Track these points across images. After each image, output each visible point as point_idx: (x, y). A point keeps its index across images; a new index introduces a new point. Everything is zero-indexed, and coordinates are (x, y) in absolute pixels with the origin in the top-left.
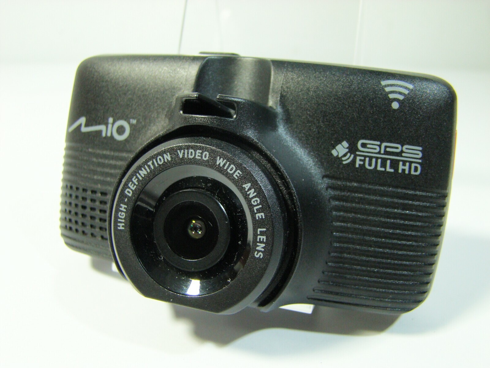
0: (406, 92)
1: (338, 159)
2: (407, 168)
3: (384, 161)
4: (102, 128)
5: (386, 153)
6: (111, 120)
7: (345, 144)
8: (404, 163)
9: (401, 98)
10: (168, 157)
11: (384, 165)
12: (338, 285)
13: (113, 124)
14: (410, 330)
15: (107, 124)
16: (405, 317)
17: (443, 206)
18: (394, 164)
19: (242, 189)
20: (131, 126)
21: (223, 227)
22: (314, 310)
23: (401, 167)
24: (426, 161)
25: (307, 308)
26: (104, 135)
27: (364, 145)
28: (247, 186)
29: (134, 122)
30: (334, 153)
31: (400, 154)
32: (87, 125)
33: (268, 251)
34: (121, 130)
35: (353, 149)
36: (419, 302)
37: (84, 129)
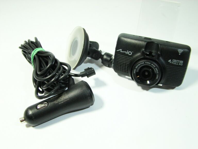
0: (182, 52)
1: (169, 62)
2: (180, 64)
3: (177, 63)
4: (126, 52)
5: (177, 62)
6: (128, 51)
7: (171, 60)
8: (180, 63)
9: (181, 53)
10: (143, 63)
11: (176, 64)
12: (167, 82)
13: (128, 52)
14: (178, 89)
15: (127, 52)
16: (177, 87)
17: (185, 73)
18: (178, 64)
19: (155, 69)
20: (132, 53)
21: (152, 73)
22: (162, 85)
23: (179, 64)
24: (184, 63)
25: (161, 85)
26: (126, 53)
27: (174, 60)
28: (156, 68)
29: (133, 52)
30: (169, 61)
31: (179, 62)
32: (122, 51)
33: (158, 78)
34: (130, 53)
35: (172, 61)
36: (180, 85)
37: (121, 51)
